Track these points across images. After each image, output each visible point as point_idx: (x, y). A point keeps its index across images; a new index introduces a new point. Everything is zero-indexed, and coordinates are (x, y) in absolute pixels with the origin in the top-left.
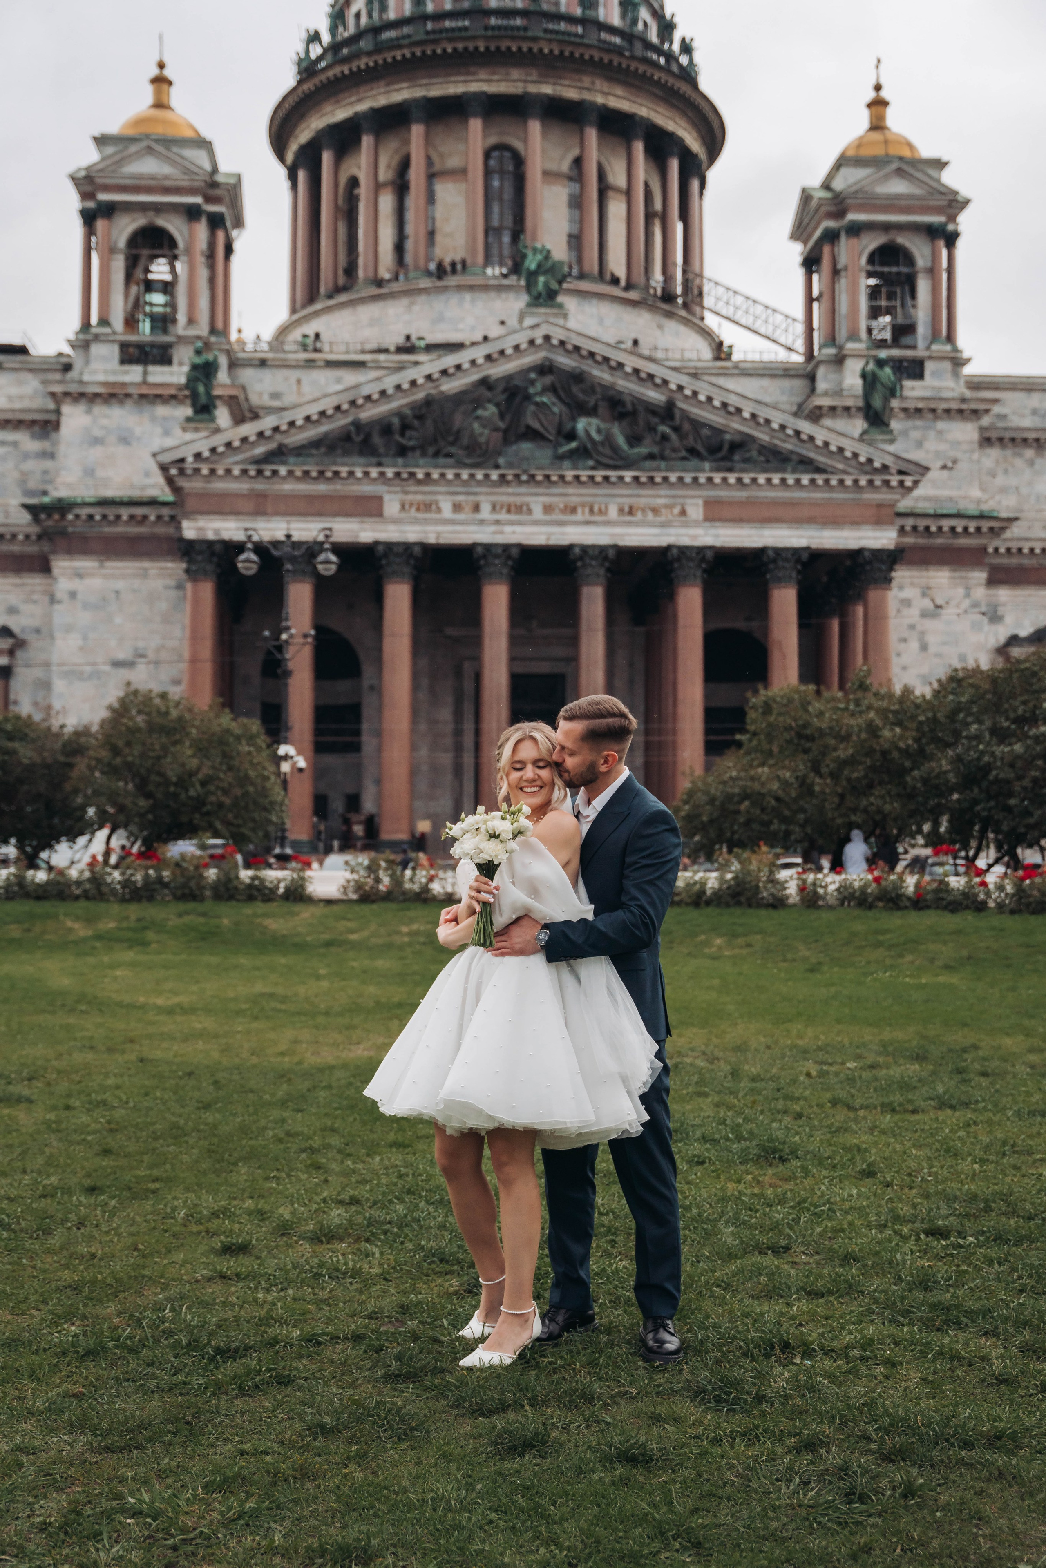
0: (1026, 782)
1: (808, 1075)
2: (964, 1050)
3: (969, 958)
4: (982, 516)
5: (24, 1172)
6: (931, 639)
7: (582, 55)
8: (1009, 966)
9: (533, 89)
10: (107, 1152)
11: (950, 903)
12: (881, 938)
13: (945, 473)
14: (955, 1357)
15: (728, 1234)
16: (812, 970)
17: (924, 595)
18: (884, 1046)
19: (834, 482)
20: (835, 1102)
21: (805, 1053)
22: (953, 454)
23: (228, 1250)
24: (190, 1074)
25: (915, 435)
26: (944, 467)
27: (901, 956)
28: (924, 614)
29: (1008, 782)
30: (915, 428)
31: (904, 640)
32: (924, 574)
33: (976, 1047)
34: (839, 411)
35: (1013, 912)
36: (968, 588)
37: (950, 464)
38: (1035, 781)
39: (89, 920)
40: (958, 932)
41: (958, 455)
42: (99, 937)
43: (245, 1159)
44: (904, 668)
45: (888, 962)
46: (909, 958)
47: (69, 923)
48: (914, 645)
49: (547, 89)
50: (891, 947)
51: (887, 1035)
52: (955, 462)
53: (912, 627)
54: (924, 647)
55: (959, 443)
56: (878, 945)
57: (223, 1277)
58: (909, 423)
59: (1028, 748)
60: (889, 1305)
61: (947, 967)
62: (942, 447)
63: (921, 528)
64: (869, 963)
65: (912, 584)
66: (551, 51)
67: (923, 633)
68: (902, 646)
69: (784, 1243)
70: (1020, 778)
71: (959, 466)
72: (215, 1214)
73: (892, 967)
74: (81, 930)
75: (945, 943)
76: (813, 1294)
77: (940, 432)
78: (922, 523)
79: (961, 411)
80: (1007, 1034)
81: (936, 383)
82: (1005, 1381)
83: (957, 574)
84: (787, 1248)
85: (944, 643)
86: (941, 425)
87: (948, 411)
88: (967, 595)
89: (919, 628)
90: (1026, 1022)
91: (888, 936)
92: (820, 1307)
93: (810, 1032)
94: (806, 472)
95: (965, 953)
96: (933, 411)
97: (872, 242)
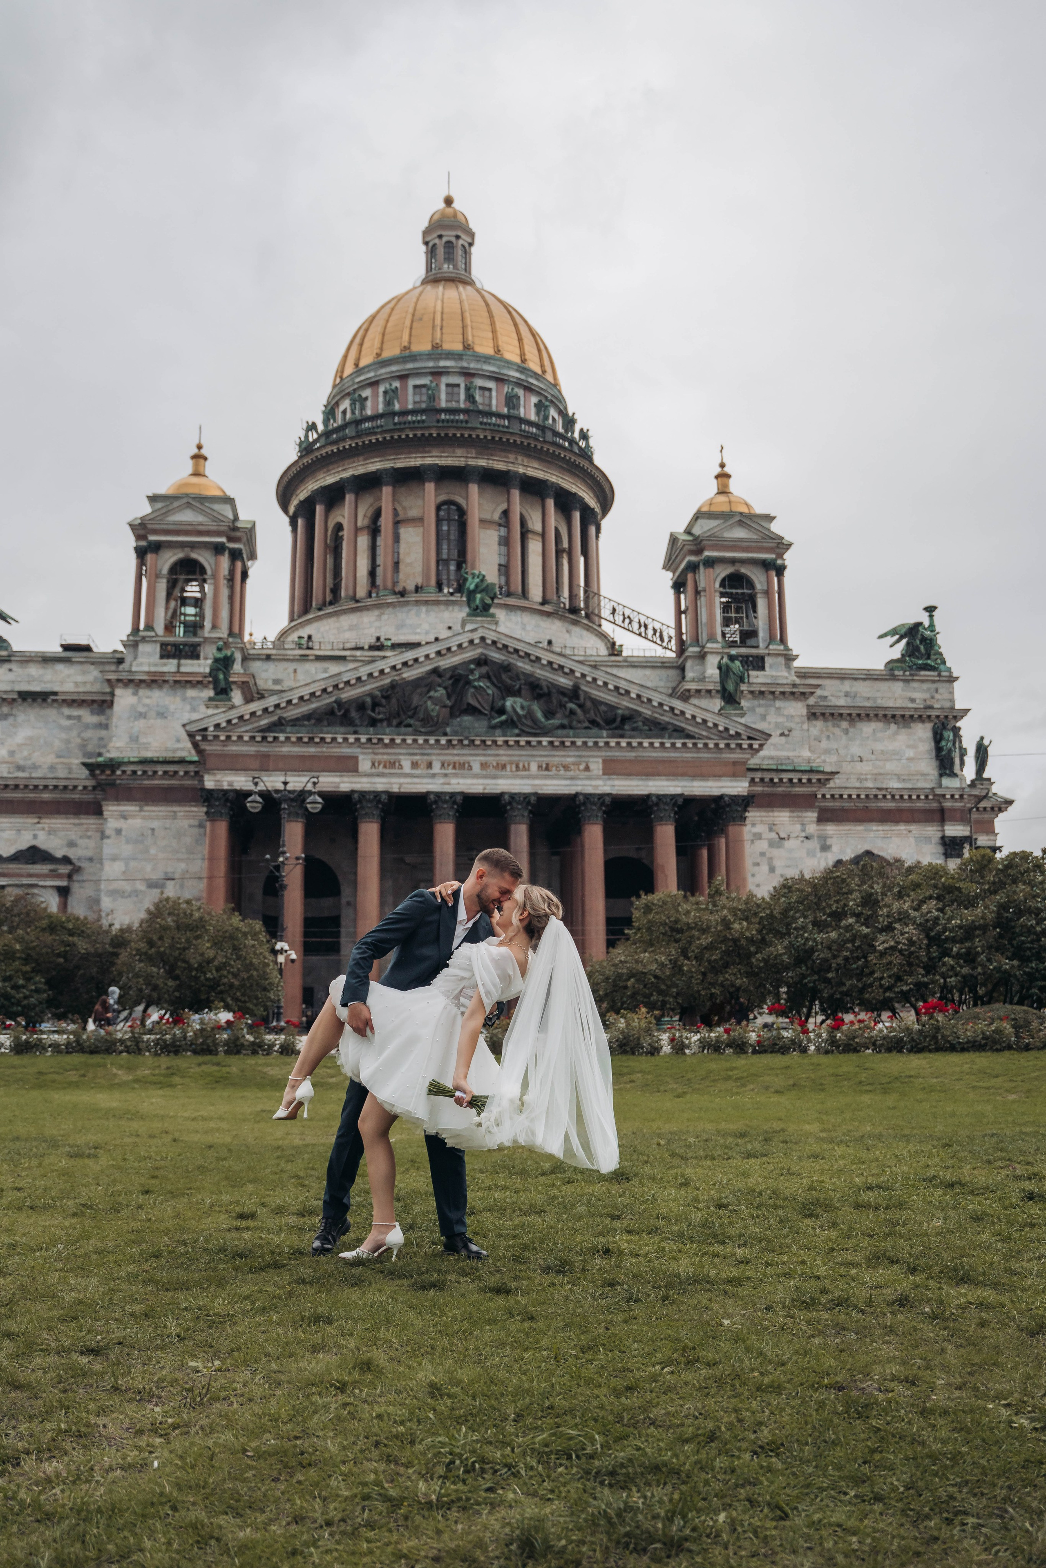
0: (840, 960)
1: (659, 1144)
2: (776, 1132)
3: (794, 1085)
4: (811, 771)
5: (98, 1184)
6: (777, 863)
7: (508, 440)
8: (823, 1090)
9: (472, 462)
10: (153, 1177)
11: (781, 1048)
12: (730, 1073)
13: (783, 738)
14: (717, 1256)
15: (581, 1209)
16: (678, 1096)
17: (771, 830)
18: (718, 1132)
19: (700, 746)
20: (673, 1155)
21: (660, 1136)
22: (788, 725)
23: (242, 1216)
24: (210, 1147)
25: (760, 710)
26: (782, 734)
27: (744, 1085)
28: (771, 844)
29: (825, 960)
30: (760, 706)
31: (758, 864)
32: (771, 814)
33: (783, 1130)
34: (703, 693)
35: (827, 1052)
36: (803, 825)
37: (786, 733)
38: (846, 959)
39: (130, 1069)
40: (787, 1067)
41: (792, 725)
42: (137, 1081)
43: (251, 1182)
44: (758, 886)
45: (735, 1090)
46: (752, 1087)
47: (115, 1071)
48: (765, 868)
49: (482, 463)
50: (737, 1079)
51: (723, 1125)
52: (790, 731)
53: (763, 854)
54: (772, 870)
55: (792, 716)
56: (729, 1078)
57: (237, 1229)
58: (756, 702)
59: (840, 935)
60: (681, 1235)
61: (777, 1092)
62: (780, 720)
63: (767, 780)
64: (720, 1091)
65: (762, 822)
66: (485, 437)
67: (771, 859)
68: (756, 868)
69: (617, 1213)
70: (835, 957)
71: (793, 734)
72: (231, 1203)
73: (738, 1093)
74: (124, 1076)
75: (777, 1075)
76: (629, 1232)
77: (779, 709)
78: (767, 776)
79: (793, 693)
80: (809, 1123)
81: (774, 673)
82: (742, 1262)
83: (795, 814)
84: (619, 1217)
85: (788, 866)
86: (778, 703)
87: (783, 693)
88: (804, 830)
89: (768, 855)
90: (824, 1117)
91: (735, 1072)
92: (635, 1238)
93: (667, 1126)
94: (680, 738)
95: (791, 1082)
96: (773, 693)
97: (723, 571)
